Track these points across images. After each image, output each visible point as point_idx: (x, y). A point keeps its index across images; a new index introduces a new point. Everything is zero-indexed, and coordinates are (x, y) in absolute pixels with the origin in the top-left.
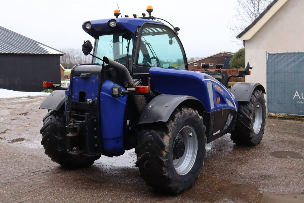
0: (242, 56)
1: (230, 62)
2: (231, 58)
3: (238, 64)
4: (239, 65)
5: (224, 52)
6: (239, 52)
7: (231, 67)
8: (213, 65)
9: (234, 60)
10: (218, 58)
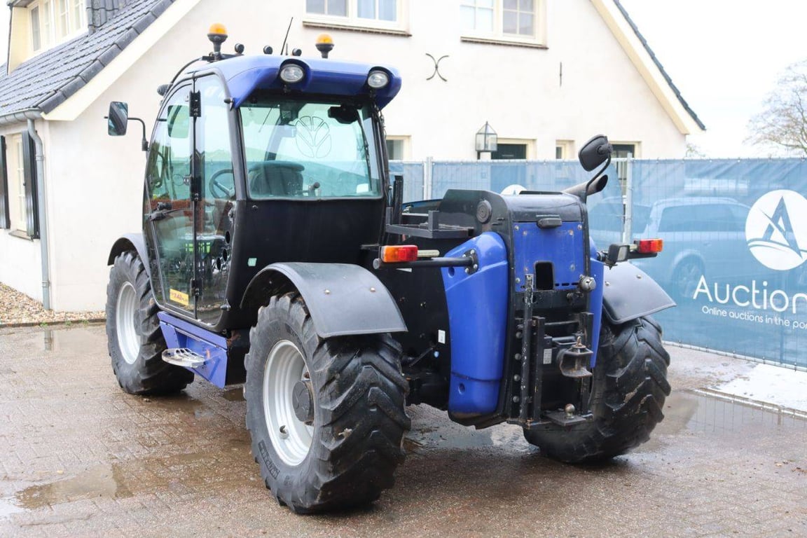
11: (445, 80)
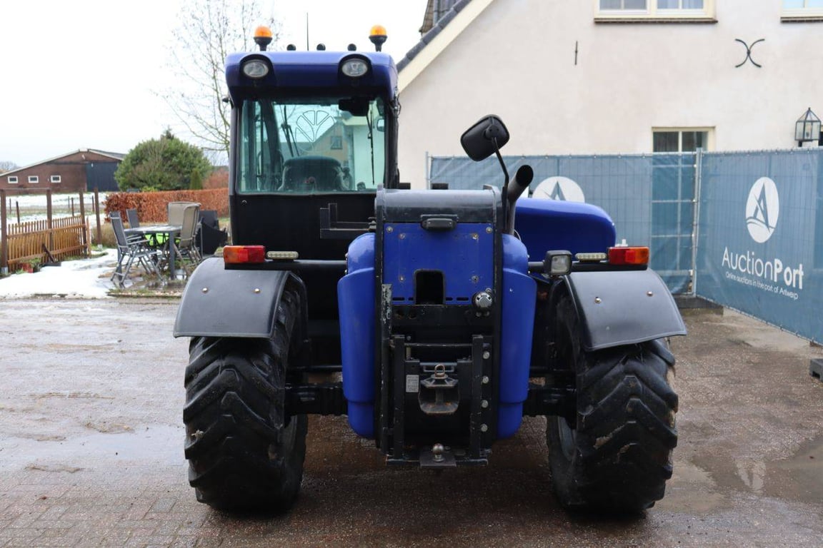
0: (147, 160)
1: (117, 173)
2: (118, 165)
3: (137, 177)
4: (141, 181)
5: (86, 150)
6: (139, 149)
7: (119, 185)
8: (60, 181)
9: (127, 168)
10: (71, 163)
11: (759, 66)
